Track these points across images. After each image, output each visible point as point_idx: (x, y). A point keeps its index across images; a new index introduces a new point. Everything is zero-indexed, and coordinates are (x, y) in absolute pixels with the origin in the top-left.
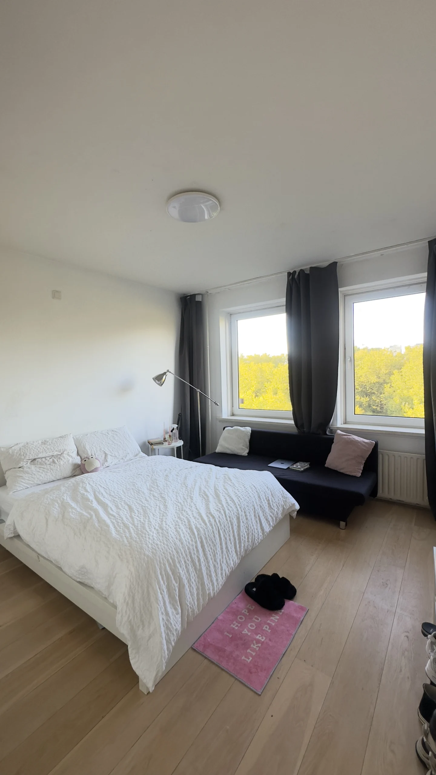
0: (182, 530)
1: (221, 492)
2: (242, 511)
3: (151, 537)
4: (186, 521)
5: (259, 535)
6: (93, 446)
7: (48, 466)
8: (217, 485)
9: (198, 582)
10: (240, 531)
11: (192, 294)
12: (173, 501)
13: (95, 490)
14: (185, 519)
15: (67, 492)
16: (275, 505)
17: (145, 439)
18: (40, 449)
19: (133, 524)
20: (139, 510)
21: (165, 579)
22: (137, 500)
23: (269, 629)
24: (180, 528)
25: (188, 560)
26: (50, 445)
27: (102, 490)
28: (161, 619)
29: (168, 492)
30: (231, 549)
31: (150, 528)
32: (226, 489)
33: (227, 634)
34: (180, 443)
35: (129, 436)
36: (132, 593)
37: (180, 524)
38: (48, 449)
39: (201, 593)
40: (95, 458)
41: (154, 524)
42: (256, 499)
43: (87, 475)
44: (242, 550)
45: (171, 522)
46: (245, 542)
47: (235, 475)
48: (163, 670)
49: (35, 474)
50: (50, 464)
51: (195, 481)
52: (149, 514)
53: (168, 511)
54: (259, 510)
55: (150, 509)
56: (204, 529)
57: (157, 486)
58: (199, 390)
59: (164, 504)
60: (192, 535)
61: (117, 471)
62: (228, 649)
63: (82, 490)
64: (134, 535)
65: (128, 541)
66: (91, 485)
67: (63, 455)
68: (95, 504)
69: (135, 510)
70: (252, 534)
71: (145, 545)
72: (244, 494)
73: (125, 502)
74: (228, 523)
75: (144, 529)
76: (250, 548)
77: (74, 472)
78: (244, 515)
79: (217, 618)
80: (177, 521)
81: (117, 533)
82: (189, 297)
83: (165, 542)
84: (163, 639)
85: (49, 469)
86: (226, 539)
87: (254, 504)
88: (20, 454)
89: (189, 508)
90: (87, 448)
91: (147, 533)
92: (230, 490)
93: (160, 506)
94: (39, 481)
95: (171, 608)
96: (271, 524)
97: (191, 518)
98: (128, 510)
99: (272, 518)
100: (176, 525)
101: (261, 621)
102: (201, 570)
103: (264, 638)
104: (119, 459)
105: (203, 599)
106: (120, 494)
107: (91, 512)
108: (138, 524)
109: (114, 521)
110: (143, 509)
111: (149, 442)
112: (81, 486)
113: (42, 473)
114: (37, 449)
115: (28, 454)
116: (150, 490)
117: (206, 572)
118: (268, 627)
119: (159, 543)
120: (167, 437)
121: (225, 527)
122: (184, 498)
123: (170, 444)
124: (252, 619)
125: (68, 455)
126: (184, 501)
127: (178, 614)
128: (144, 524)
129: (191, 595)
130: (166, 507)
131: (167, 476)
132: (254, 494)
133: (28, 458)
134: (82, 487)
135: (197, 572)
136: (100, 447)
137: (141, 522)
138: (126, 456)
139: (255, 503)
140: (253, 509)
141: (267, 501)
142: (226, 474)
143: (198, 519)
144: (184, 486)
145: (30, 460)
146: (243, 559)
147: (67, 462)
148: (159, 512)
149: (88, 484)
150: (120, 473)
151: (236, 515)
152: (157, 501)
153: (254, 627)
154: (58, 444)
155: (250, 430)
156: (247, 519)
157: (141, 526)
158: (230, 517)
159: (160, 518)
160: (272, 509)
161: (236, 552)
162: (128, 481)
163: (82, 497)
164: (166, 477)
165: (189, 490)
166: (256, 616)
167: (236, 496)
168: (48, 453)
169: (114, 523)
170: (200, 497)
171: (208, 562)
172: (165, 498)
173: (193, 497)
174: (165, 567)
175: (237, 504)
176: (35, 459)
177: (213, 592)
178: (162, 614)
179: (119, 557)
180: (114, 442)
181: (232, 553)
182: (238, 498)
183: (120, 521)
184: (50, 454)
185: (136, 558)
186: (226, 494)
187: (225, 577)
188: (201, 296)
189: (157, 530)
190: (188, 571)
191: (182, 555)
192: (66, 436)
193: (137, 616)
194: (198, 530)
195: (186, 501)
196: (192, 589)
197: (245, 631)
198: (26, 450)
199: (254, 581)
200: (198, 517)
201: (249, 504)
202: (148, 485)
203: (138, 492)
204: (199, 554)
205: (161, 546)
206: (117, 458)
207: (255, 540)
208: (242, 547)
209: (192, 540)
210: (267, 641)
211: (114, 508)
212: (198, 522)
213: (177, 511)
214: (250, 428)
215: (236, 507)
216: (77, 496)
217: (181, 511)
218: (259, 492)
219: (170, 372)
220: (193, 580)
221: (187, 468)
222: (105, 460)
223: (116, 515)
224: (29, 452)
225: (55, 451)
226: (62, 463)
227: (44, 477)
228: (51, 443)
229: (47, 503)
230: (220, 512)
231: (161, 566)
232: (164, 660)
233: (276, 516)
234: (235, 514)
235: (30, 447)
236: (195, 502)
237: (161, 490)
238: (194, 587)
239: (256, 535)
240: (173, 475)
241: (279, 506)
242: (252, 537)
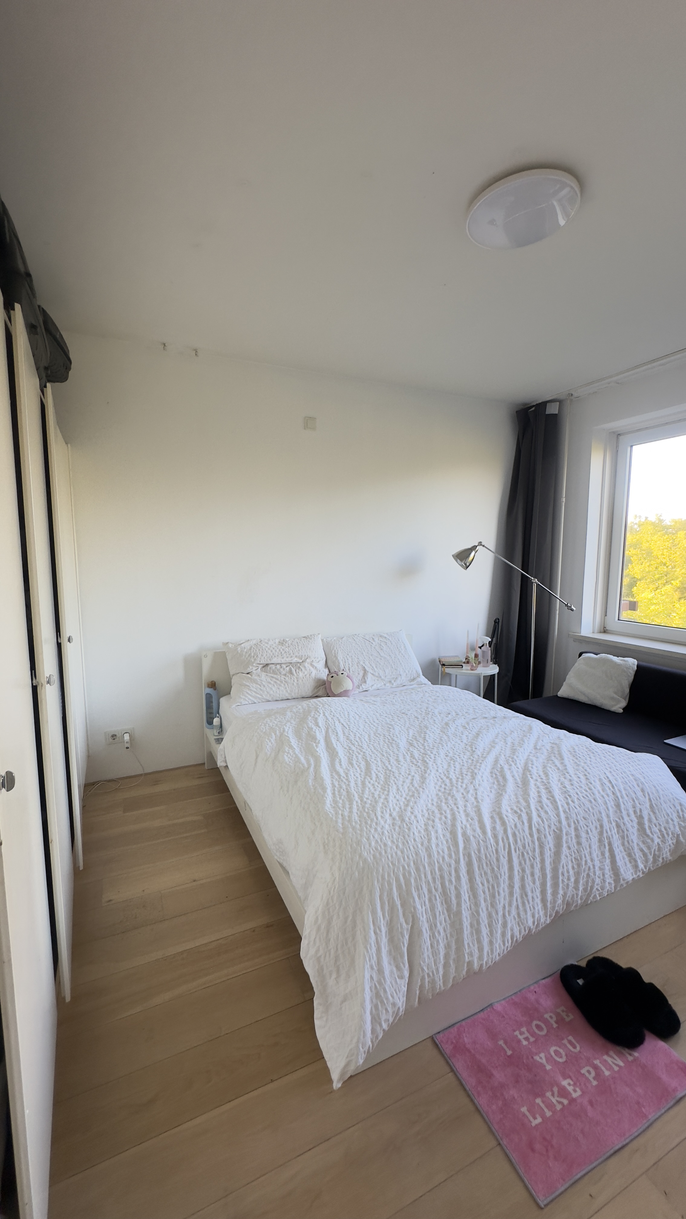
0: (437, 832)
1: (534, 778)
2: (569, 826)
3: (379, 829)
4: (449, 816)
5: (604, 881)
6: (348, 656)
7: (282, 676)
8: (532, 761)
9: (451, 935)
10: (559, 862)
11: (540, 402)
12: (440, 773)
13: (329, 725)
14: (448, 811)
15: (292, 721)
16: (656, 829)
17: (434, 654)
18: (275, 651)
19: (361, 797)
20: (379, 774)
21: (387, 908)
22: (383, 756)
23: (594, 1078)
24: (433, 827)
25: (436, 890)
26: (289, 647)
27: (339, 729)
28: (367, 976)
29: (437, 754)
30: (532, 892)
31: (382, 813)
32: (546, 775)
33: (504, 1046)
34: (494, 670)
35: (405, 647)
36: (329, 912)
37: (437, 820)
38: (286, 652)
39: (453, 955)
40: (347, 675)
41: (393, 806)
42: (610, 808)
43: (326, 700)
44: (560, 901)
45: (422, 811)
46: (568, 888)
47: (574, 749)
48: (358, 1064)
49: (264, 686)
50: (285, 675)
51: (493, 745)
52: (392, 787)
53: (424, 789)
54: (613, 832)
55: (395, 778)
56: (479, 841)
57: (425, 739)
58: (536, 580)
59: (422, 774)
60: (452, 845)
61: (371, 701)
62: (499, 1076)
63: (311, 722)
64: (355, 817)
65: (342, 824)
66: (326, 717)
67: (304, 663)
68: (321, 750)
69: (373, 772)
70: (588, 875)
71: (366, 841)
72: (582, 793)
73: (364, 755)
74: (533, 842)
75: (372, 811)
76: (579, 902)
77: (316, 690)
78: (573, 834)
79: (491, 1005)
80: (433, 812)
81: (333, 805)
82: (533, 409)
83: (400, 845)
84: (365, 1013)
85: (284, 682)
86: (523, 870)
87: (600, 818)
88: (250, 655)
89: (463, 794)
90: (339, 658)
91: (375, 819)
92: (554, 778)
93: (413, 776)
94: (268, 695)
95: (390, 964)
96: (641, 866)
97: (459, 812)
98: (364, 771)
99: (645, 855)
100: (429, 819)
101: (580, 1052)
102: (459, 913)
103: (579, 1093)
104: (384, 682)
105: (456, 968)
106: (363, 740)
107: (311, 759)
108: (367, 799)
109: (336, 784)
110: (387, 775)
111: (440, 661)
112: (312, 715)
113: (274, 686)
114: (272, 651)
115: (259, 656)
116: (410, 744)
117: (469, 921)
118: (593, 1074)
119: (389, 843)
120: (472, 655)
121: (524, 847)
122: (461, 771)
123: (474, 668)
124: (563, 1039)
125: (311, 665)
126: (458, 778)
127: (401, 977)
128: (376, 802)
129: (432, 952)
130: (423, 779)
131: (447, 724)
132: (605, 796)
133: (259, 662)
134: (313, 717)
135: (452, 916)
136: (358, 659)
137: (373, 797)
138: (396, 678)
139: (604, 814)
140: (598, 827)
141: (636, 817)
142: (556, 744)
143: (472, 819)
144: (469, 749)
145: (262, 665)
146: (559, 919)
147: (308, 675)
148: (408, 787)
149: (322, 715)
150: (375, 704)
151: (554, 831)
152: (413, 765)
153: (561, 1057)
154: (300, 647)
155: (634, 664)
156: (579, 843)
157: (371, 804)
158: (538, 831)
159: (405, 799)
160: (648, 836)
161: (544, 900)
162: (384, 720)
163: (309, 732)
164: (445, 726)
165: (474, 759)
166: (570, 1038)
167: (562, 793)
168: (285, 658)
169: (336, 787)
170: (492, 776)
171: (477, 905)
172: (427, 763)
173: (476, 774)
174: (391, 889)
175: (561, 809)
176: (267, 665)
177: (478, 962)
178: (372, 968)
179: (324, 846)
180: (380, 654)
181: (533, 901)
182: (567, 799)
183: (344, 787)
184: (287, 659)
185: (345, 857)
186: (543, 784)
187: (510, 942)
188: (558, 403)
189: (394, 819)
190: (433, 908)
191: (425, 877)
192: (313, 636)
193: (330, 954)
194: (467, 840)
195: (462, 779)
196: (435, 942)
197: (541, 1058)
198: (257, 650)
199: (583, 964)
200: (473, 814)
201: (589, 815)
202: (411, 734)
203: (391, 743)
204: (460, 886)
205: (391, 850)
206: (382, 679)
207: (595, 889)
208: (560, 896)
209: (450, 856)
210: (585, 1102)
211: (344, 762)
212: (470, 825)
213: (440, 794)
214: (635, 660)
215: (558, 815)
216: (303, 729)
217: (446, 796)
218: (619, 794)
219: (484, 546)
220: (440, 928)
221: (486, 718)
222: (363, 680)
223: (343, 774)
224: (261, 653)
225: (294, 656)
226: (301, 674)
227: (275, 692)
228: (290, 644)
229: (264, 730)
230: (520, 817)
231: (382, 885)
232: (363, 1048)
233: (657, 853)
234: (553, 827)
235: (264, 647)
236: (477, 786)
237: (427, 748)
238: (440, 941)
239: (598, 881)
240: (457, 726)
241: (668, 834)
242: (587, 882)
